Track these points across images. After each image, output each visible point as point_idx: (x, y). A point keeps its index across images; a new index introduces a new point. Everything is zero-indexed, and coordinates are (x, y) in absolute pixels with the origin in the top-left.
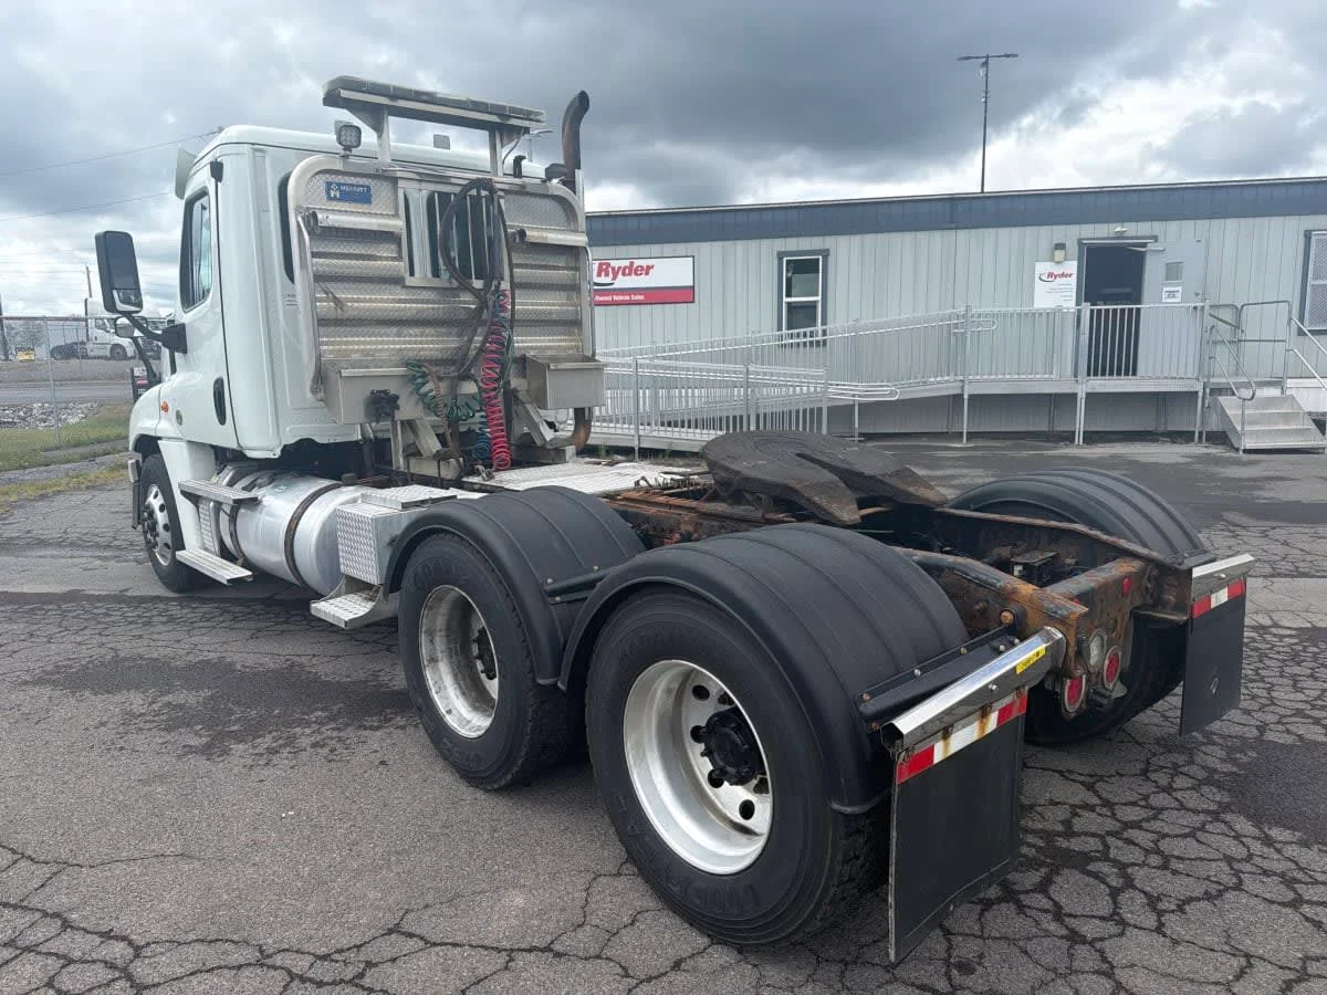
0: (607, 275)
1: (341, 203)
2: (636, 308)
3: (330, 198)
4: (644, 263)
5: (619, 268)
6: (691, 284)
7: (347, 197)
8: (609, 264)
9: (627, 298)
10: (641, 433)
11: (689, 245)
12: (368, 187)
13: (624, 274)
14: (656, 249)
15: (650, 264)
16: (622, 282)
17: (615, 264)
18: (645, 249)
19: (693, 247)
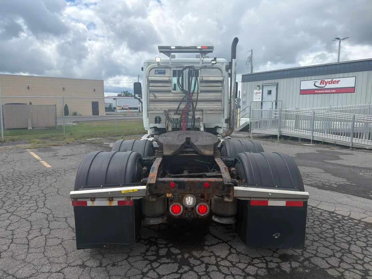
0: (323, 84)
1: (158, 75)
2: (333, 94)
3: (156, 74)
4: (337, 80)
5: (328, 82)
6: (354, 86)
7: (159, 73)
8: (324, 81)
9: (330, 91)
10: (314, 135)
11: (354, 73)
12: (165, 71)
13: (329, 84)
14: (341, 75)
15: (339, 80)
16: (328, 86)
17: (326, 80)
18: (337, 75)
19: (356, 74)
